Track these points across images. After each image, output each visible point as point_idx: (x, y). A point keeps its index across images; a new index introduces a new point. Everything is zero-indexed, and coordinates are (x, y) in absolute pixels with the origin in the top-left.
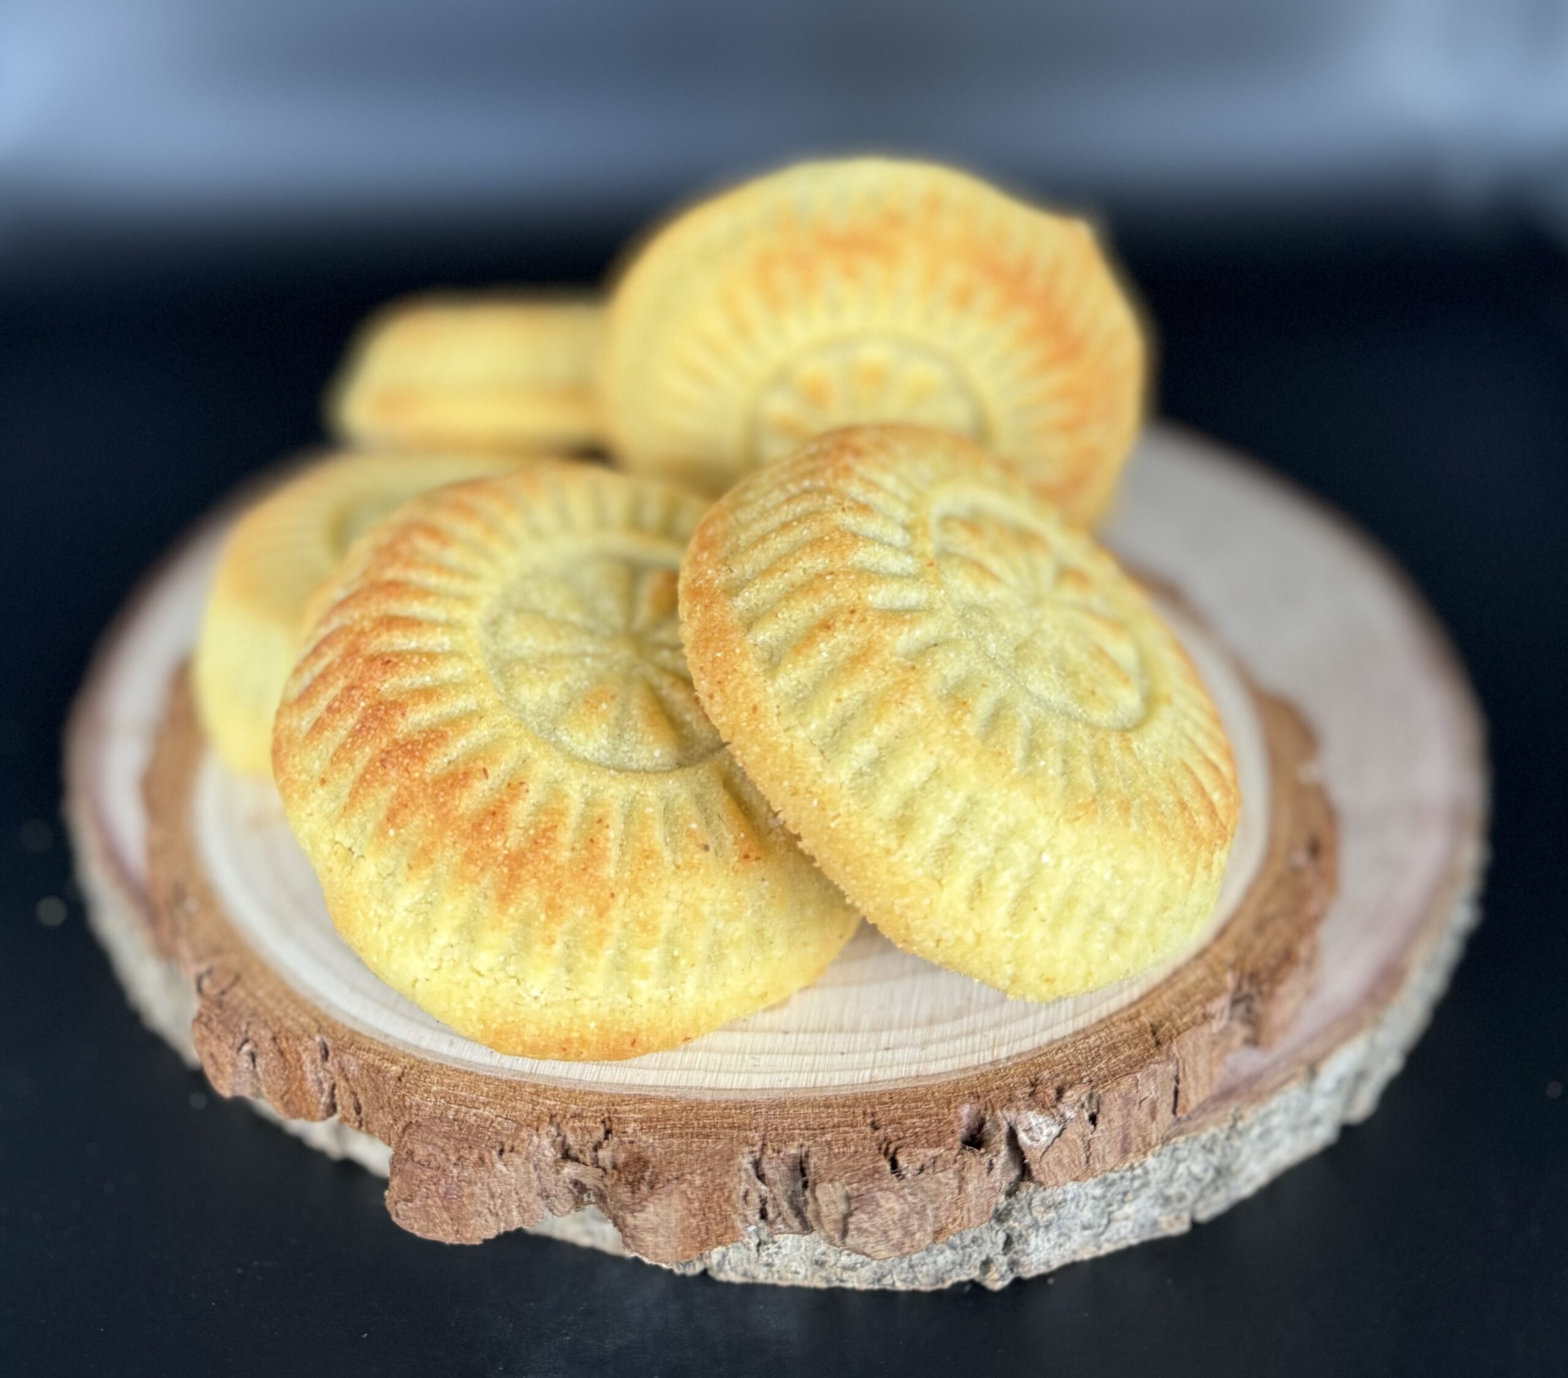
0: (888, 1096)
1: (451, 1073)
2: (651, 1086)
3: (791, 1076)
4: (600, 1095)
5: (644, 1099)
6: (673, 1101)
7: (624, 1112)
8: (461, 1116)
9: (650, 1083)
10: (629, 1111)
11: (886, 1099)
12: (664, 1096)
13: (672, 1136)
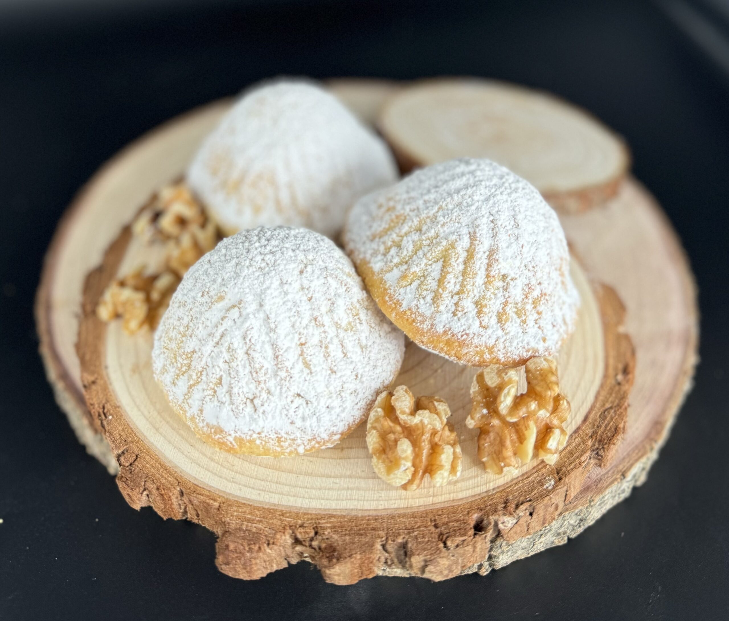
0: (441, 511)
1: (242, 505)
2: (334, 509)
3: (397, 501)
4: (311, 514)
5: (331, 516)
6: (344, 517)
7: (323, 523)
8: (249, 528)
9: (333, 507)
10: (325, 523)
11: (440, 513)
12: (340, 514)
13: (345, 535)
